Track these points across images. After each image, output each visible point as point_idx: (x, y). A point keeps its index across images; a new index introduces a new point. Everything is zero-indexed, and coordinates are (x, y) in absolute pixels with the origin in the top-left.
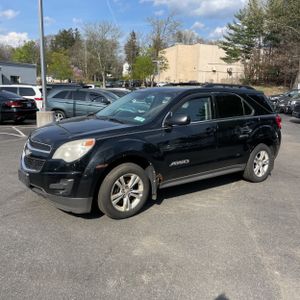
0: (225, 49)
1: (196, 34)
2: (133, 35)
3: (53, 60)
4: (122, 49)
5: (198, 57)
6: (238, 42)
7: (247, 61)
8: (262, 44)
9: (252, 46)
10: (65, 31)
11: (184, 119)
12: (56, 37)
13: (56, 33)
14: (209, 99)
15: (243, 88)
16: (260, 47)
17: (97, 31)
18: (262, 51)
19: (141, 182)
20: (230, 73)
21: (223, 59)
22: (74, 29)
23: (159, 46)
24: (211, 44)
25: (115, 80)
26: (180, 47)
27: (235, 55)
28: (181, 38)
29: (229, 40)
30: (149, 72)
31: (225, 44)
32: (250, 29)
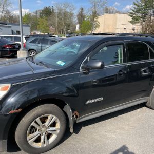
0: (131, 16)
1: (116, 9)
2: (82, 9)
3: (40, 23)
4: (76, 17)
5: (116, 21)
6: (139, 13)
7: (144, 23)
8: (152, 14)
9: (147, 14)
10: (47, 7)
11: (99, 64)
12: (42, 11)
13: (42, 9)
14: (122, 46)
15: (149, 37)
16: (151, 15)
17: (62, 7)
18: (152, 18)
19: (58, 121)
20: (134, 30)
21: (130, 22)
22: (51, 6)
23: (95, 15)
24: (124, 14)
25: (72, 33)
26: (107, 15)
27: (137, 20)
28: (107, 11)
29: (134, 11)
30: (89, 29)
31: (131, 13)
32: (146, 5)
